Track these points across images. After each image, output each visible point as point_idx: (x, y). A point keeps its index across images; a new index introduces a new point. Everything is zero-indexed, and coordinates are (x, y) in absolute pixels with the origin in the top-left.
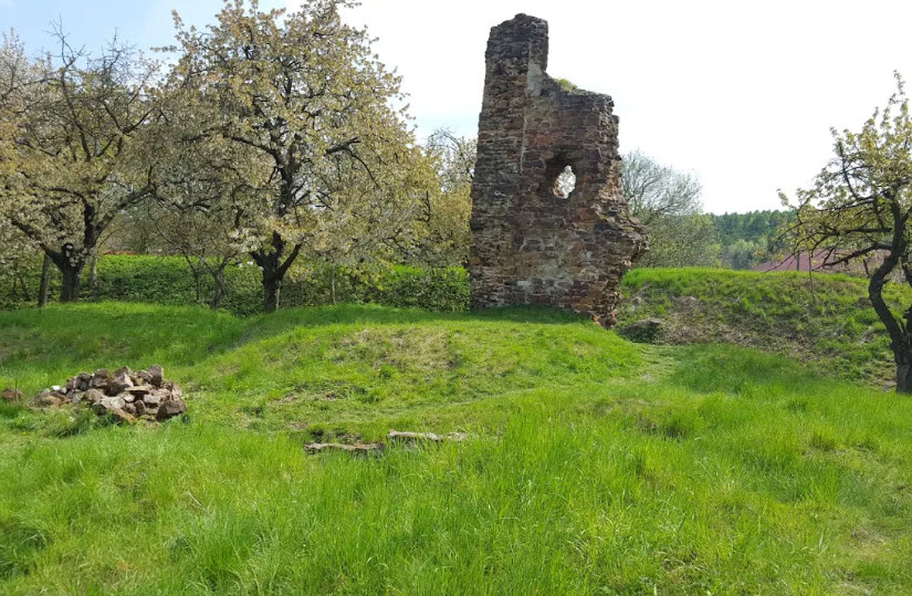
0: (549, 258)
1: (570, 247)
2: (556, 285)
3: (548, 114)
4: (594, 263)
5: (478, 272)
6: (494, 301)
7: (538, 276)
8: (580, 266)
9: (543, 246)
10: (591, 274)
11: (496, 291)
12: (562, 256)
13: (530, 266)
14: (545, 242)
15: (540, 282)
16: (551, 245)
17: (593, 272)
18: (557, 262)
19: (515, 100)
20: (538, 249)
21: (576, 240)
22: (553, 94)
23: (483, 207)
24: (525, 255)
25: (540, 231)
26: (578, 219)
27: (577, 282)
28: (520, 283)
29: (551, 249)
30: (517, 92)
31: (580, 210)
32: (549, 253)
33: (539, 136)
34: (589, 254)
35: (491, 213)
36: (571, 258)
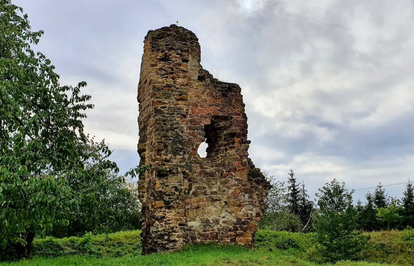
0: (213, 200)
1: (231, 191)
2: (221, 223)
3: (205, 94)
4: (251, 203)
5: (161, 214)
6: (174, 241)
7: (206, 217)
8: (240, 206)
9: (208, 191)
10: (250, 212)
11: (174, 232)
12: (224, 199)
13: (198, 208)
14: (210, 188)
15: (207, 221)
16: (215, 190)
17: (252, 210)
18: (221, 203)
19: (180, 81)
20: (205, 193)
21: (235, 185)
22: (208, 80)
23: (168, 157)
24: (194, 199)
25: (205, 179)
26: (235, 170)
27: (239, 220)
28: (190, 224)
29: (216, 193)
30: (181, 74)
31: (236, 162)
32: (214, 196)
33: (199, 108)
34: (247, 196)
35: (175, 162)
36: (232, 200)
